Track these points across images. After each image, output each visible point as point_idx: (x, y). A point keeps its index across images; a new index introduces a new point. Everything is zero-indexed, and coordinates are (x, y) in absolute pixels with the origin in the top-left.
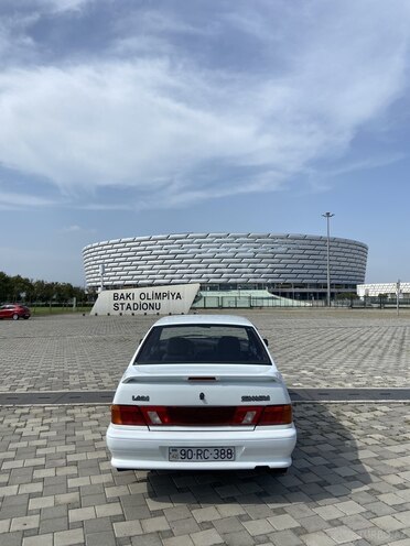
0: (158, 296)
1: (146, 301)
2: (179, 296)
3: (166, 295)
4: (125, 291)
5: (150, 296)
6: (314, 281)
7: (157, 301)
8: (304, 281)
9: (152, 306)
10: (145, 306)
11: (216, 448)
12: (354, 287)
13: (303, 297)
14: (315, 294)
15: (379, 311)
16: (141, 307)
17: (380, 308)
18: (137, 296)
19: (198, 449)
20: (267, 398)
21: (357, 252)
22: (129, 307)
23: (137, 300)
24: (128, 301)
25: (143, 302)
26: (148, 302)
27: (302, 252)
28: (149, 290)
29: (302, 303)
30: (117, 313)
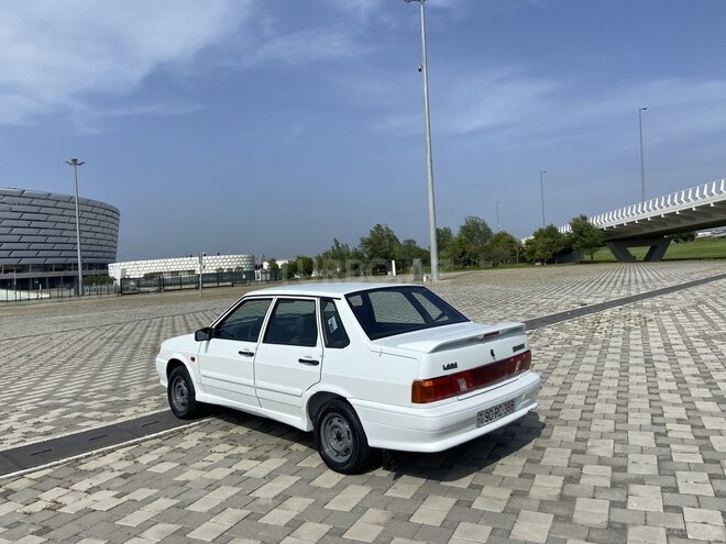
6: (41, 261)
8: (23, 262)
11: (506, 402)
12: (104, 266)
13: (23, 285)
14: (42, 280)
15: (159, 295)
17: (159, 291)
21: (104, 218)
27: (17, 215)
29: (24, 295)
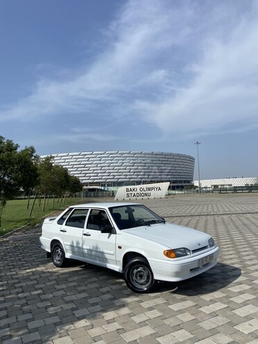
0: (149, 189)
1: (143, 192)
2: (160, 189)
3: (153, 188)
4: (132, 187)
5: (145, 189)
7: (149, 192)
9: (146, 195)
10: (143, 195)
16: (141, 195)
18: (138, 190)
22: (134, 195)
23: (139, 192)
24: (134, 192)
25: (141, 192)
28: (144, 186)
30: (128, 198)
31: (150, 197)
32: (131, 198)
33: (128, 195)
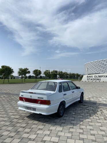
0: (100, 77)
1: (96, 78)
3: (102, 76)
4: (90, 75)
5: (97, 77)
10: (96, 79)
11: (33, 108)
16: (95, 79)
18: (94, 77)
19: (30, 107)
20: (43, 98)
22: (91, 79)
23: (94, 78)
25: (95, 78)
26: (97, 78)
28: (97, 75)
30: (88, 81)
31: (100, 81)
32: (90, 81)
33: (88, 79)
